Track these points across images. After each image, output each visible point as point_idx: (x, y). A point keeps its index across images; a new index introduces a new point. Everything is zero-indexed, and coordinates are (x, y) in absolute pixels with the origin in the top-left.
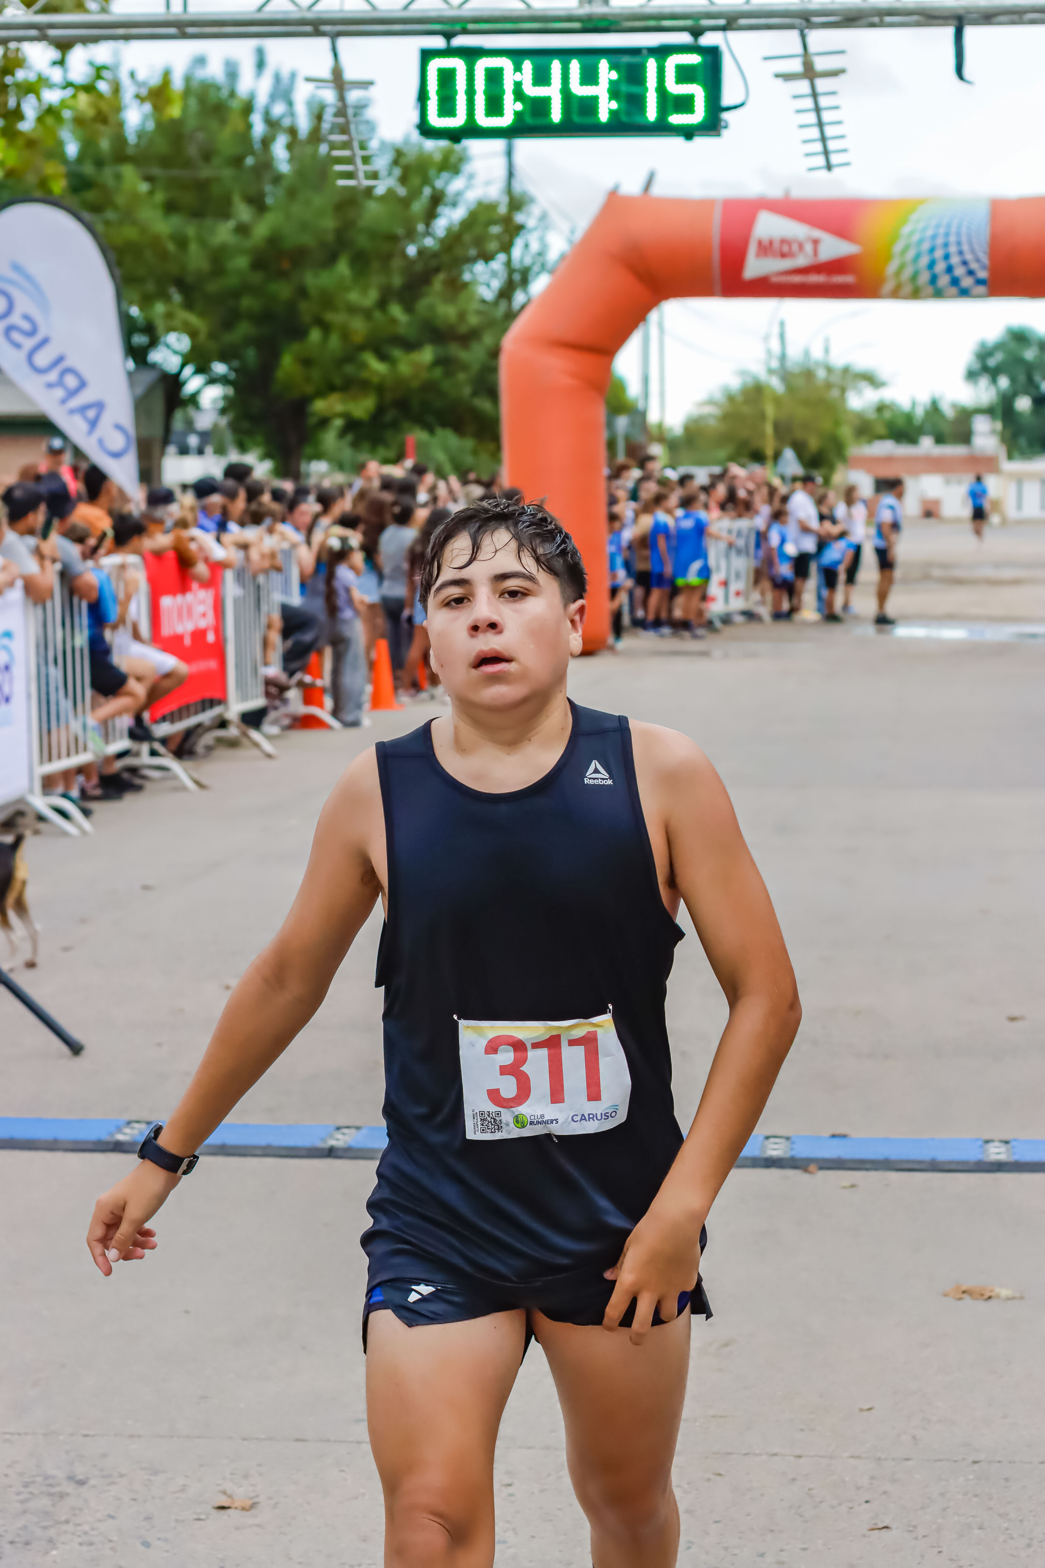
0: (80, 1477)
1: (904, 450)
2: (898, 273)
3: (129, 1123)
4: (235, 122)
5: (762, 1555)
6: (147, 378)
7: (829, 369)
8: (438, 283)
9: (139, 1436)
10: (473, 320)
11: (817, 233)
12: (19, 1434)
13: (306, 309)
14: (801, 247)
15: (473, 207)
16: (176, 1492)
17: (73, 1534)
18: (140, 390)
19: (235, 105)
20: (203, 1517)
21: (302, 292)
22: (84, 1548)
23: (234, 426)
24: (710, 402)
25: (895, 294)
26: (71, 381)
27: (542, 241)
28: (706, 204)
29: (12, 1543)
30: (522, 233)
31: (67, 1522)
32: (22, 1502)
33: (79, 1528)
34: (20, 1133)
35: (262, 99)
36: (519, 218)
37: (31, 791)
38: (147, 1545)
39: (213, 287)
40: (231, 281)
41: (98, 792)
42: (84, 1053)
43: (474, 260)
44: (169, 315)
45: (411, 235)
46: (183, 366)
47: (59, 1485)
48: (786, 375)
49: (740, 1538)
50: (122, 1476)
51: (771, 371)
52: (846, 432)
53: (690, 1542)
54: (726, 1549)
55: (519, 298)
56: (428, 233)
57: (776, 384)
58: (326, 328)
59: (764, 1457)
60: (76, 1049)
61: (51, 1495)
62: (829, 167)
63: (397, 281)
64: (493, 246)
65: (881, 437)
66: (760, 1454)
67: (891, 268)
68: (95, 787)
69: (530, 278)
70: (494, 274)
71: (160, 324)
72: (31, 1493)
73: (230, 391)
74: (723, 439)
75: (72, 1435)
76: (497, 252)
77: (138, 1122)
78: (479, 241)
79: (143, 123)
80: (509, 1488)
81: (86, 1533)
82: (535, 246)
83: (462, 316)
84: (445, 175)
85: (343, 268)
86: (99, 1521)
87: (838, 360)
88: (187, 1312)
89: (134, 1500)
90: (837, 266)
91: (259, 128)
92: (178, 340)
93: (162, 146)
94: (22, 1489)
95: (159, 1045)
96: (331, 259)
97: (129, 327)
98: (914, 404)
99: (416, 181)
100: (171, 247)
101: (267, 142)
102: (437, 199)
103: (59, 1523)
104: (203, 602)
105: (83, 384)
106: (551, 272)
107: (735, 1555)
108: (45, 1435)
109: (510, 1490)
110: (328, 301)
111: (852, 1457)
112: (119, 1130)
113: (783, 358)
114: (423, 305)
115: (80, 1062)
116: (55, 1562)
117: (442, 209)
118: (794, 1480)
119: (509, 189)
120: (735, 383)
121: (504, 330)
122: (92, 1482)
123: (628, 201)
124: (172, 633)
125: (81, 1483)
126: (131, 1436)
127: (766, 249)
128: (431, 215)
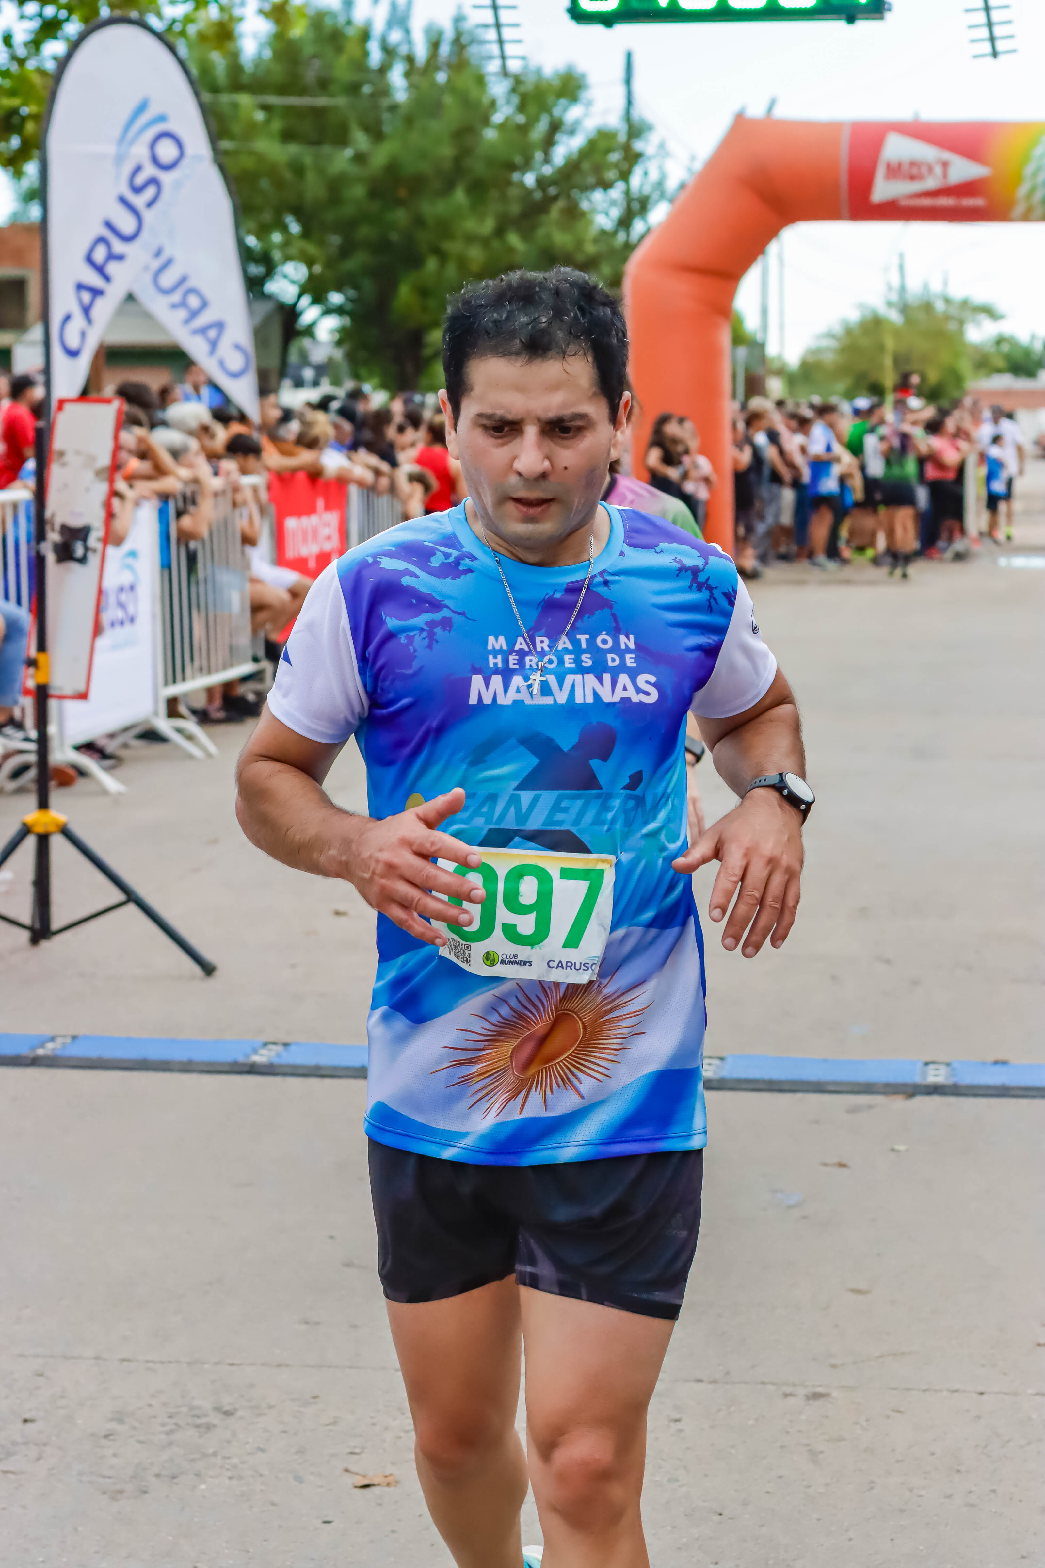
0: (227, 1408)
1: (1022, 384)
2: (1029, 195)
3: (265, 1044)
4: (352, 49)
5: (950, 1497)
6: (263, 308)
7: (947, 301)
8: (555, 211)
9: (287, 1365)
10: (590, 248)
11: (947, 155)
12: (162, 1362)
13: (423, 238)
14: (930, 169)
15: (592, 134)
16: (327, 1425)
17: (222, 1467)
18: (258, 319)
19: (351, 32)
20: (357, 1451)
21: (419, 221)
22: (234, 1482)
23: (351, 357)
24: (830, 335)
25: (1026, 217)
26: (194, 302)
27: (661, 168)
28: (835, 127)
29: (158, 1476)
30: (640, 160)
31: (215, 1454)
32: (168, 1433)
33: (228, 1461)
34: (154, 1054)
35: (378, 27)
36: (638, 145)
37: (156, 713)
38: (299, 1479)
39: (330, 216)
40: (348, 210)
41: (221, 715)
42: (217, 974)
43: (592, 188)
44: (286, 244)
45: (527, 165)
46: (300, 296)
47: (206, 1416)
48: (905, 309)
49: (925, 1478)
50: (270, 1407)
51: (890, 304)
52: (965, 366)
53: (872, 1482)
54: (911, 1490)
55: (638, 226)
56: (547, 160)
57: (894, 316)
58: (443, 256)
59: (945, 1393)
60: (208, 969)
61: (198, 1426)
62: (995, 54)
63: (515, 209)
64: (611, 175)
65: (999, 371)
66: (941, 1391)
67: (1022, 191)
68: (219, 710)
69: (649, 206)
70: (613, 203)
71: (277, 255)
72: (176, 1424)
73: (347, 321)
74: (841, 371)
75: (217, 1363)
76: (615, 181)
77: (275, 1043)
78: (598, 169)
79: (259, 54)
80: (678, 1423)
81: (235, 1467)
82: (654, 176)
83: (579, 243)
84: (563, 102)
85: (460, 196)
86: (249, 1454)
87: (957, 293)
88: (332, 1237)
89: (285, 1432)
90: (968, 188)
91: (376, 56)
92: (295, 269)
93: (279, 73)
94: (167, 1420)
95: (293, 966)
96: (449, 187)
97: (246, 255)
98: (1033, 337)
99: (532, 109)
100: (288, 175)
101: (383, 70)
102: (556, 127)
103: (205, 1455)
104: (327, 525)
105: (204, 304)
106: (671, 201)
107: (921, 1496)
108: (189, 1363)
109: (678, 1426)
110: (445, 229)
111: (1037, 1394)
112: (255, 1051)
113: (903, 289)
114: (541, 232)
115: (211, 983)
116: (204, 1497)
117: (559, 137)
118: (979, 1417)
119: (628, 116)
120: (854, 316)
121: (625, 259)
122: (240, 1413)
123: (754, 122)
124: (296, 554)
125: (227, 1414)
126: (279, 1366)
127: (895, 171)
128: (549, 142)
